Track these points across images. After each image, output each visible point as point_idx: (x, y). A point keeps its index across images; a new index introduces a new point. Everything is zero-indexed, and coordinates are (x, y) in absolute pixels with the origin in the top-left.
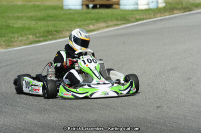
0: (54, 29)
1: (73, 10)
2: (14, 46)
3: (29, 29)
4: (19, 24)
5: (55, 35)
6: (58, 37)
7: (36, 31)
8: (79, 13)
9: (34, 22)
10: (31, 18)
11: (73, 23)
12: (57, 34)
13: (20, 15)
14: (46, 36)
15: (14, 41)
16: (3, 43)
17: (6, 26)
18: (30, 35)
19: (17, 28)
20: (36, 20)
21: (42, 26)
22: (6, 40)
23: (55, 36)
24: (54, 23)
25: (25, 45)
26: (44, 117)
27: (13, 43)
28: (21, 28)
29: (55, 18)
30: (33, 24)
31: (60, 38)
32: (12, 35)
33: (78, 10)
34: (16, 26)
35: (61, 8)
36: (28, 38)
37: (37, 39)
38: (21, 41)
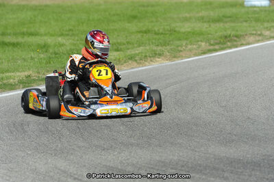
0: (233, 33)
1: (258, 7)
2: (182, 57)
3: (201, 34)
4: (186, 27)
5: (236, 41)
6: (239, 43)
7: (210, 36)
8: (265, 11)
9: (206, 25)
10: (202, 19)
11: (259, 24)
12: (238, 40)
13: (187, 15)
14: (224, 43)
15: (181, 51)
16: (168, 54)
17: (170, 31)
18: (201, 41)
19: (184, 33)
20: (209, 22)
21: (217, 30)
22: (171, 49)
23: (235, 43)
24: (233, 24)
25: (196, 55)
26: (231, 150)
27: (181, 53)
28: (189, 32)
29: (233, 18)
30: (204, 27)
31: (242, 45)
32: (178, 43)
33: (265, 7)
34: (183, 30)
35: (242, 5)
36: (200, 46)
37: (212, 47)
38: (190, 50)
